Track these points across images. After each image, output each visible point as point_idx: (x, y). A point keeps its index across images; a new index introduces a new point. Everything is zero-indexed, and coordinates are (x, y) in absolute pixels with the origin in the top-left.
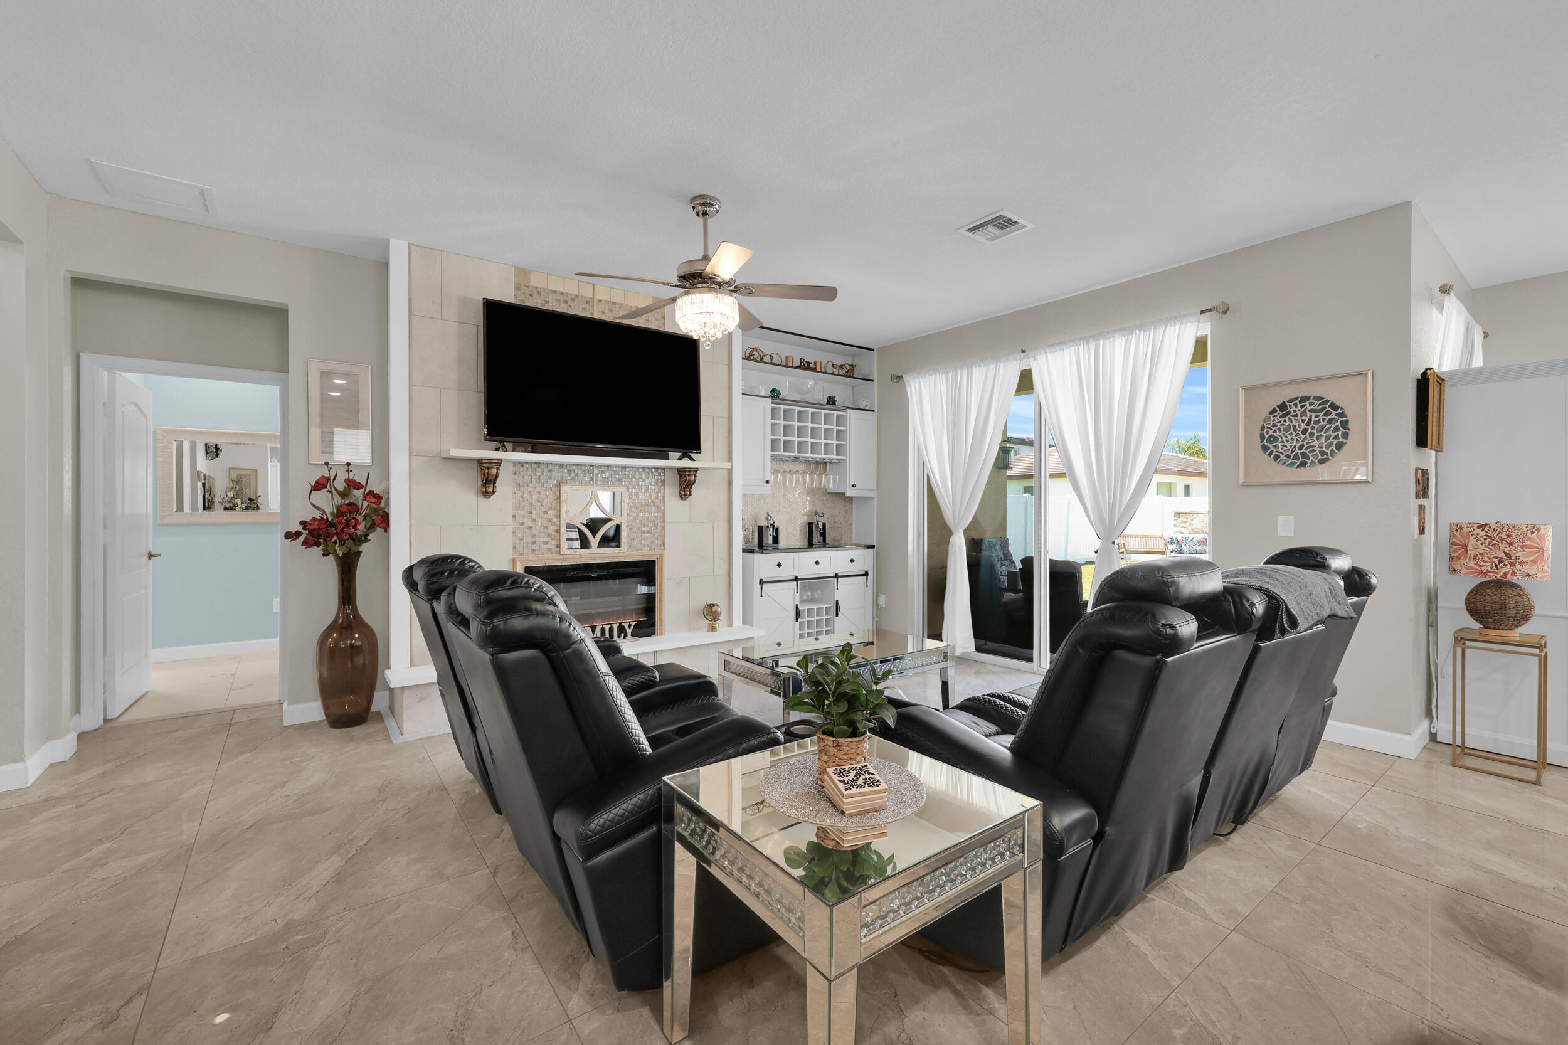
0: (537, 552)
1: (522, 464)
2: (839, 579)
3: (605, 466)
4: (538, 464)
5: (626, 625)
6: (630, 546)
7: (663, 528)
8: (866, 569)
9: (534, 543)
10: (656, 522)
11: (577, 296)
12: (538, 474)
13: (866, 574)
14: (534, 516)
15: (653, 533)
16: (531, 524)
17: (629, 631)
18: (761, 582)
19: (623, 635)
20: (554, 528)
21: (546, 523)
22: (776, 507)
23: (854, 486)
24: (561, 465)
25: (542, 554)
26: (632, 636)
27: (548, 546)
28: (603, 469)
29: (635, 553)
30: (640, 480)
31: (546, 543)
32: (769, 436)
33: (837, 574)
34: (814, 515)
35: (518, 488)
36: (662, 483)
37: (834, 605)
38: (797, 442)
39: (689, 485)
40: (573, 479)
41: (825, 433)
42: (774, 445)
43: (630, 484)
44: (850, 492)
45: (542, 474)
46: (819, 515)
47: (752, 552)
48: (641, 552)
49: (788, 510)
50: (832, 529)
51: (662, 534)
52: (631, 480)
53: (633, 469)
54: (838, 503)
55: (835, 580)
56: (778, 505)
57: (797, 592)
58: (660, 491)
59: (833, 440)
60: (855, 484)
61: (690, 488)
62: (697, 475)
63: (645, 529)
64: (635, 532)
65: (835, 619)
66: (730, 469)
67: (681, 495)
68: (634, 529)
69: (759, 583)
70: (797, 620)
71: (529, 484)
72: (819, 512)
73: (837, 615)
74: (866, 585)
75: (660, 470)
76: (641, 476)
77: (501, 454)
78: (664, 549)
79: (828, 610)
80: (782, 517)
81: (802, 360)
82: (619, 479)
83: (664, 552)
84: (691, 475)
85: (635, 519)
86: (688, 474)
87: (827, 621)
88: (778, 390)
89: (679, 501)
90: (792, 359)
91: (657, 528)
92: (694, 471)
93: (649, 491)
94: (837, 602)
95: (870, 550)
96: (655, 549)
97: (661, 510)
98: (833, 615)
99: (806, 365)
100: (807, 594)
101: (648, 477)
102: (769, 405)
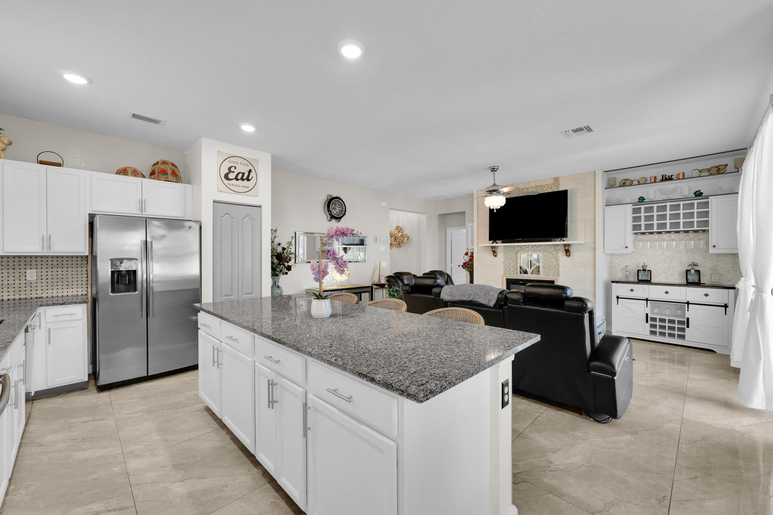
0: (510, 274)
1: (506, 246)
2: (690, 305)
4: (511, 246)
6: (544, 275)
7: (559, 268)
8: (726, 303)
9: (510, 271)
10: (556, 266)
11: (523, 188)
12: (511, 249)
13: (726, 306)
14: (510, 262)
15: (554, 270)
16: (508, 265)
18: (618, 298)
20: (516, 267)
21: (513, 265)
22: (656, 260)
23: (714, 246)
24: (518, 246)
25: (512, 275)
27: (514, 272)
28: (533, 246)
29: (546, 277)
30: (548, 249)
31: (513, 271)
32: (630, 224)
33: (688, 302)
34: (690, 265)
35: (505, 254)
36: (557, 251)
37: (686, 320)
38: (656, 224)
39: (569, 251)
40: (522, 250)
41: (686, 215)
42: (636, 227)
43: (544, 251)
44: (712, 251)
45: (512, 249)
46: (694, 265)
47: (612, 282)
48: (548, 277)
49: (667, 262)
50: (714, 274)
51: (558, 270)
52: (544, 250)
53: (546, 246)
54: (724, 258)
55: (686, 305)
56: (657, 259)
57: (647, 307)
58: (557, 253)
59: (694, 218)
60: (716, 245)
61: (569, 252)
62: (571, 247)
63: (550, 268)
64: (546, 269)
65: (686, 329)
66: (595, 243)
67: (566, 255)
68: (546, 268)
69: (617, 298)
70: (647, 322)
71: (507, 253)
72: (695, 263)
73: (688, 327)
74: (725, 314)
75: (557, 245)
76: (548, 248)
77: (495, 244)
78: (559, 277)
79: (680, 322)
80: (661, 266)
81: (664, 176)
82: (539, 250)
83: (558, 277)
84: (568, 247)
85: (546, 264)
86: (566, 247)
87: (679, 329)
88: (644, 197)
89: (566, 257)
90: (655, 177)
91: (556, 268)
92: (568, 245)
93: (552, 254)
94: (688, 319)
95: (730, 290)
96: (555, 276)
97: (557, 261)
98: (686, 327)
99: (668, 178)
100: (656, 310)
101: (552, 248)
102: (630, 208)
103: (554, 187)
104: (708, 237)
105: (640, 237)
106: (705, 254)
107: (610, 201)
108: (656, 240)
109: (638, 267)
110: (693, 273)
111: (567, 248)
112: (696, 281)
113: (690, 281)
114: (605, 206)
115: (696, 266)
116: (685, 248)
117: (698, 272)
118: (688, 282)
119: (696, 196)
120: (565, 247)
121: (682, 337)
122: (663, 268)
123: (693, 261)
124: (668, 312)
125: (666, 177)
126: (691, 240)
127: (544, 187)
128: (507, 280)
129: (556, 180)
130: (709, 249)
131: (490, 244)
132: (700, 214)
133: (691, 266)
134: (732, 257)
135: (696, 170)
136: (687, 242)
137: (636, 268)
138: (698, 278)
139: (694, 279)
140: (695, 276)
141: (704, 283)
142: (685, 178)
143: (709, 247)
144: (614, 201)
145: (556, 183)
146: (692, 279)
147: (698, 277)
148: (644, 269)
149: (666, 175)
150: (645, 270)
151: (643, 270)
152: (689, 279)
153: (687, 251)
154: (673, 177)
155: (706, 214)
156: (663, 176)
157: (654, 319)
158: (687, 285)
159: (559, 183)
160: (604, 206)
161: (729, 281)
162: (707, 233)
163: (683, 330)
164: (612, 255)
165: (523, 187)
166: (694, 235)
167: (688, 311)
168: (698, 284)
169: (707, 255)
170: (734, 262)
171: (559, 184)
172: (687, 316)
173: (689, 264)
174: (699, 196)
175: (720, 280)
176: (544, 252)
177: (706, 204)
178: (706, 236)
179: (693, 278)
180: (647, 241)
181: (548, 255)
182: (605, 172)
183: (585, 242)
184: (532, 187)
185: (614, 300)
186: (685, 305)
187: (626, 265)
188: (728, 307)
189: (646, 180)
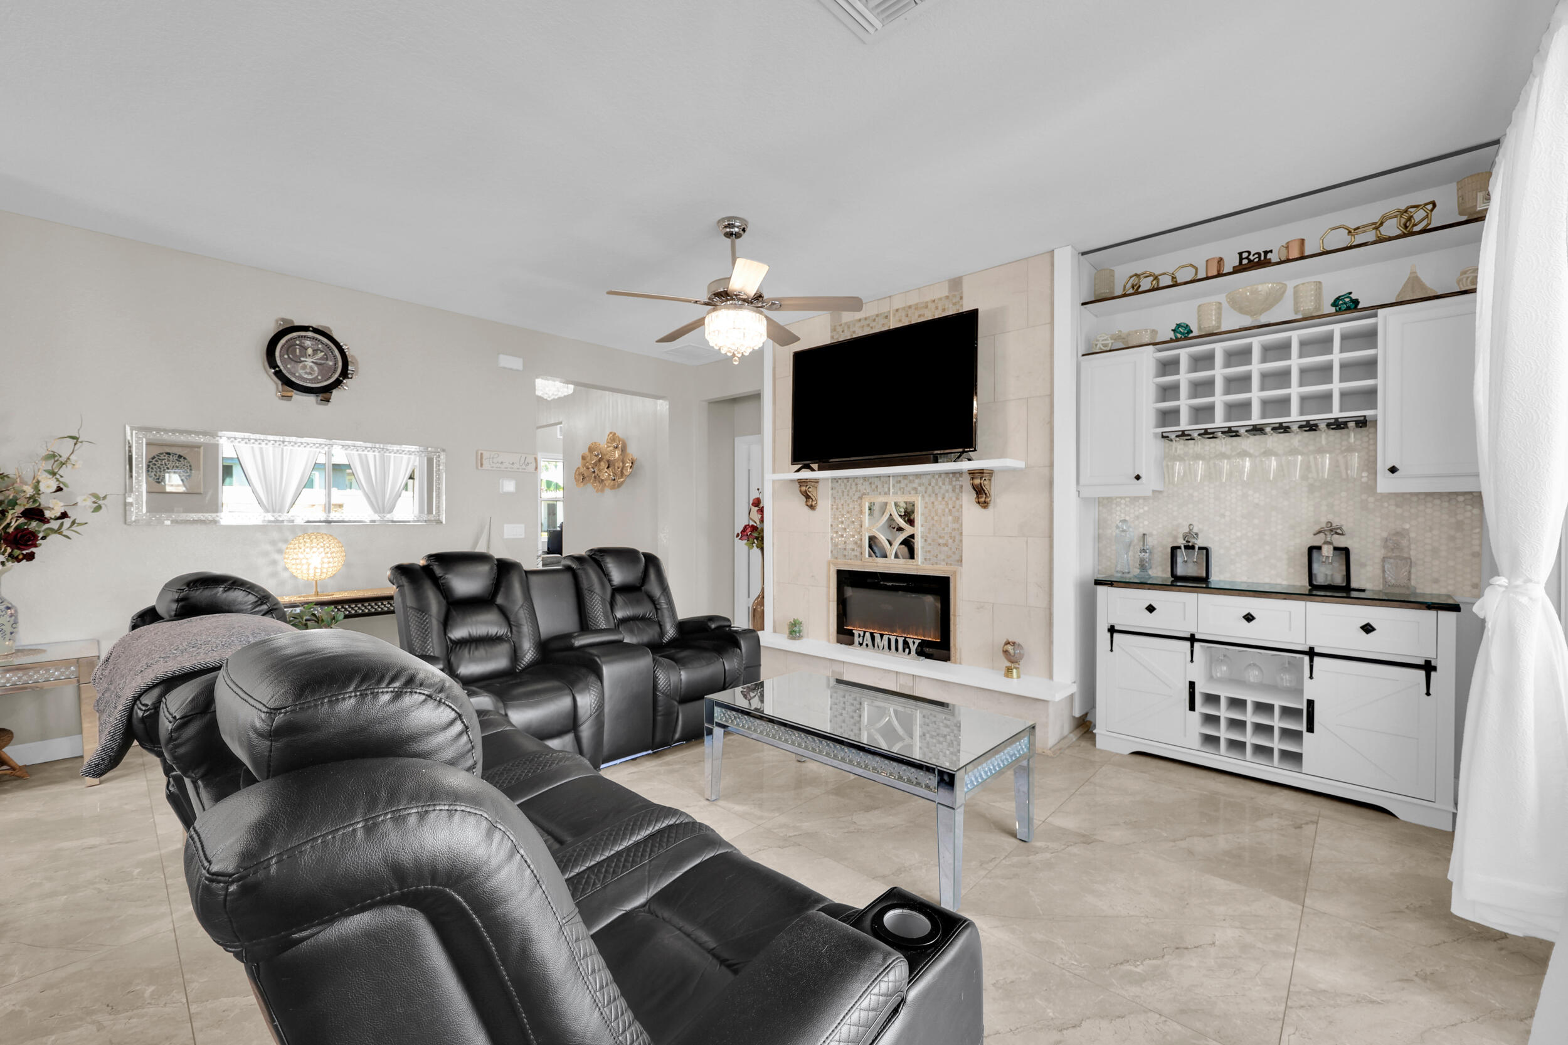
0: (847, 557)
1: (836, 479)
2: (1317, 659)
3: (900, 476)
4: (847, 478)
5: (910, 641)
6: (925, 559)
7: (961, 541)
8: (1430, 655)
9: (845, 549)
10: (953, 534)
12: (848, 488)
13: (1428, 668)
14: (846, 524)
15: (950, 546)
16: (841, 533)
17: (913, 648)
18: (1112, 630)
19: (907, 650)
20: (860, 536)
21: (853, 533)
22: (1223, 516)
23: (1393, 470)
24: (865, 478)
25: (851, 559)
26: (916, 653)
27: (855, 553)
28: (899, 478)
29: (930, 566)
30: (936, 487)
31: (853, 550)
32: (1148, 405)
33: (1312, 649)
34: (1320, 532)
35: (835, 502)
36: (957, 491)
37: (1304, 707)
38: (1222, 405)
39: (984, 491)
40: (874, 490)
41: (1308, 374)
42: (1168, 417)
43: (926, 492)
44: (1386, 484)
45: (851, 488)
46: (1331, 530)
47: (1098, 582)
48: (936, 567)
49: (1256, 521)
50: (1392, 561)
51: (960, 548)
52: (926, 488)
53: (929, 477)
54: (1421, 508)
55: (1307, 658)
56: (1228, 513)
57: (1192, 661)
58: (957, 499)
59: (1331, 382)
60: (1397, 466)
61: (986, 494)
62: (993, 478)
63: (941, 541)
64: (930, 544)
65: (1306, 735)
66: (1051, 465)
67: (979, 503)
68: (929, 541)
69: (1109, 630)
70: (1192, 708)
71: (840, 499)
72: (1334, 525)
73: (1311, 729)
74: (1425, 691)
75: (958, 475)
76: (937, 484)
77: (806, 474)
78: (961, 566)
79: (1288, 712)
80: (1239, 534)
81: (1245, 255)
82: (915, 489)
83: (960, 568)
84: (981, 478)
85: (930, 529)
86: (977, 478)
87: (1286, 733)
88: (1187, 325)
89: (977, 509)
90: (1221, 260)
91: (954, 541)
92: (981, 472)
93: (946, 499)
94: (1311, 703)
95: (1441, 613)
96: (951, 565)
97: (958, 520)
98: (1303, 727)
99: (1257, 260)
100: (1222, 670)
101: (944, 484)
102: (1148, 357)
103: (951, 306)
104: (1375, 444)
105: (1180, 446)
106: (1364, 497)
107: (1098, 341)
108: (1223, 456)
109: (1175, 538)
110: (1327, 557)
111: (977, 481)
112: (1339, 580)
113: (1320, 580)
114: (1083, 355)
115: (1337, 533)
116: (1304, 477)
117: (1344, 553)
118: (1315, 583)
119: (1339, 311)
120: (973, 478)
121: (1294, 758)
122: (1244, 542)
123: (1330, 517)
124: (1253, 675)
125: (1251, 257)
126: (1321, 451)
127: (927, 307)
128: (840, 573)
129: (956, 284)
130: (1375, 480)
131: (792, 473)
132: (1349, 369)
133: (1322, 535)
134: (1446, 504)
135: (1339, 228)
136: (1311, 458)
137: (1170, 540)
138: (1345, 573)
139: (1332, 575)
140: (1336, 564)
141: (1362, 587)
142: (1306, 254)
143: (1376, 474)
144: (1105, 340)
145: (954, 296)
146: (1326, 575)
147: (1344, 568)
148: (1190, 544)
149: (1249, 253)
150: (1193, 547)
151: (1187, 547)
152: (1315, 574)
153: (1312, 489)
154: (1269, 256)
155: (1370, 367)
156: (1240, 254)
157: (1212, 699)
158: (1310, 594)
159: (962, 293)
160: (1080, 354)
161: (1436, 581)
162: (1372, 430)
163: (1296, 736)
164: (1105, 502)
165: (877, 313)
166: (1331, 439)
167: (1311, 677)
168: (1343, 591)
169: (1371, 499)
170: (1453, 520)
171: (961, 298)
172: (1308, 695)
173: (1317, 528)
174: (1348, 309)
175: (1409, 580)
176: (926, 495)
177: (1370, 337)
178: (1368, 442)
179: (1328, 571)
180: (1197, 457)
181: (936, 503)
182: (1083, 254)
183: (1026, 464)
184: (897, 310)
185: (1103, 636)
186: (1303, 658)
187: (1142, 531)
188: (1435, 669)
189: (1194, 270)
